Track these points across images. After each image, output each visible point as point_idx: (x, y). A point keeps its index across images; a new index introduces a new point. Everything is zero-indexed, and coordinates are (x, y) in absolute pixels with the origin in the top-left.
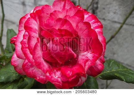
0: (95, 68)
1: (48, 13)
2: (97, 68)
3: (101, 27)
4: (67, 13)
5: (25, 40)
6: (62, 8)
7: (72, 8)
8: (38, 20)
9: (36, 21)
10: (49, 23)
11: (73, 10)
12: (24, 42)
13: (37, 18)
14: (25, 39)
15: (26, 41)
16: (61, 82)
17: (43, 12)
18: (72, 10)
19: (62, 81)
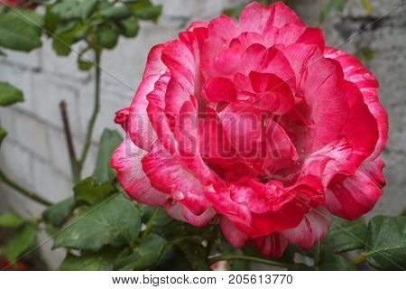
0: (353, 193)
1: (225, 37)
2: (361, 192)
3: (373, 83)
4: (276, 38)
5: (158, 93)
6: (263, 28)
7: (291, 25)
8: (197, 51)
9: (192, 51)
10: (226, 59)
11: (294, 29)
12: (156, 96)
13: (195, 45)
14: (160, 89)
15: (161, 94)
16: (249, 217)
17: (214, 33)
18: (291, 31)
19: (252, 213)
